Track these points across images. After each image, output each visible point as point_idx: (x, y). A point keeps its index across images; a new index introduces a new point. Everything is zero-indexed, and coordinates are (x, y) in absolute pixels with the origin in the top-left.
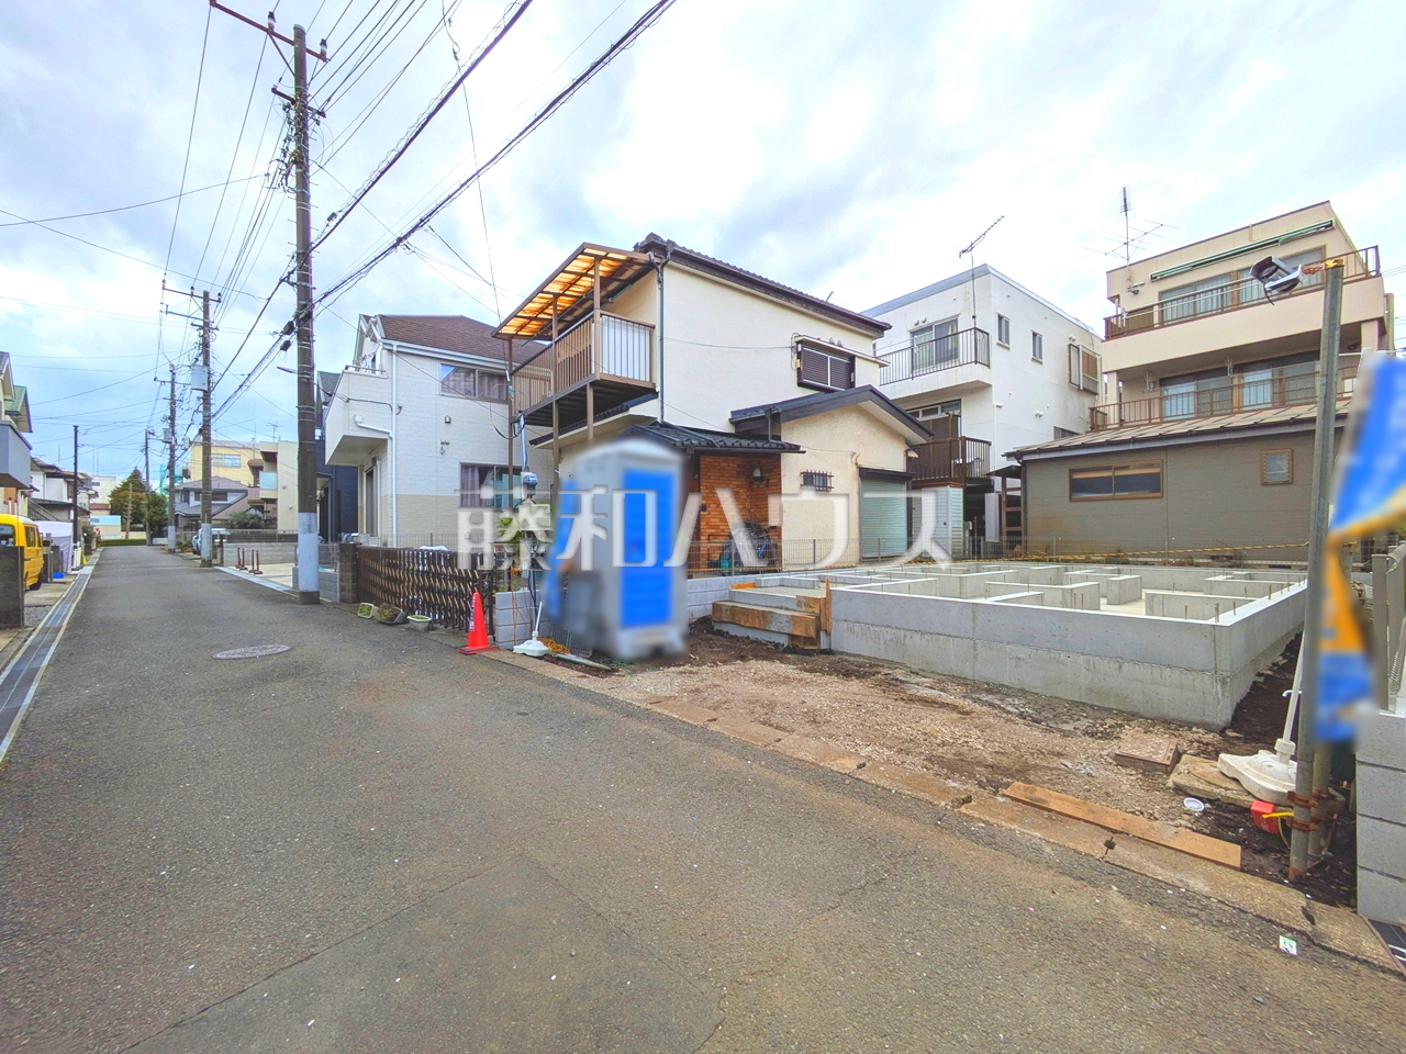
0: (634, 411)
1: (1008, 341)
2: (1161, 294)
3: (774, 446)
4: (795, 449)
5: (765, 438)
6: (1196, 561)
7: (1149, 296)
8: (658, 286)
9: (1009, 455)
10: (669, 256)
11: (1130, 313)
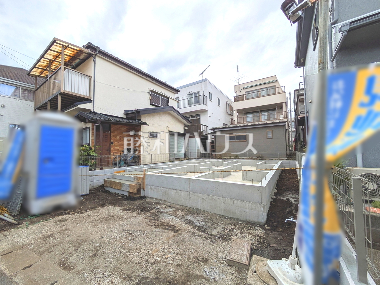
0: (80, 106)
1: (212, 100)
2: (245, 92)
3: (137, 122)
4: (145, 124)
5: (135, 120)
6: (254, 158)
7: (243, 92)
8: (93, 63)
9: (211, 129)
10: (97, 52)
11: (239, 96)
